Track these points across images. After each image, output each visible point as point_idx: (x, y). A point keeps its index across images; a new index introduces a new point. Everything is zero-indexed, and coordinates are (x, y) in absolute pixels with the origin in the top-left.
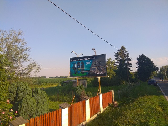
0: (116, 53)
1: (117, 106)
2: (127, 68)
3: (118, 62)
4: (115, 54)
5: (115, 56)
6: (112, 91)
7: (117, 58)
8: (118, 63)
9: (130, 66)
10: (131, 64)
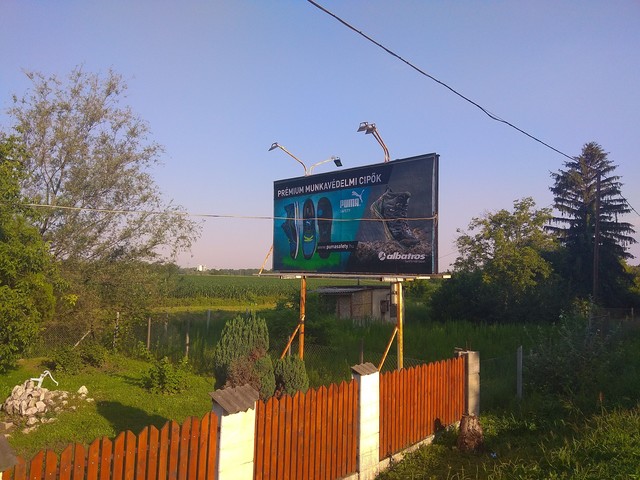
0: (558, 178)
1: (473, 444)
2: (610, 243)
3: (566, 216)
4: (552, 183)
5: (552, 189)
6: (467, 356)
7: (562, 200)
8: (566, 220)
9: (624, 233)
10: (626, 227)
